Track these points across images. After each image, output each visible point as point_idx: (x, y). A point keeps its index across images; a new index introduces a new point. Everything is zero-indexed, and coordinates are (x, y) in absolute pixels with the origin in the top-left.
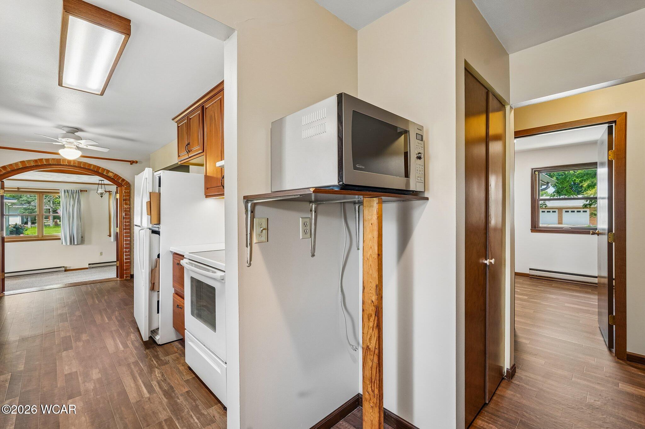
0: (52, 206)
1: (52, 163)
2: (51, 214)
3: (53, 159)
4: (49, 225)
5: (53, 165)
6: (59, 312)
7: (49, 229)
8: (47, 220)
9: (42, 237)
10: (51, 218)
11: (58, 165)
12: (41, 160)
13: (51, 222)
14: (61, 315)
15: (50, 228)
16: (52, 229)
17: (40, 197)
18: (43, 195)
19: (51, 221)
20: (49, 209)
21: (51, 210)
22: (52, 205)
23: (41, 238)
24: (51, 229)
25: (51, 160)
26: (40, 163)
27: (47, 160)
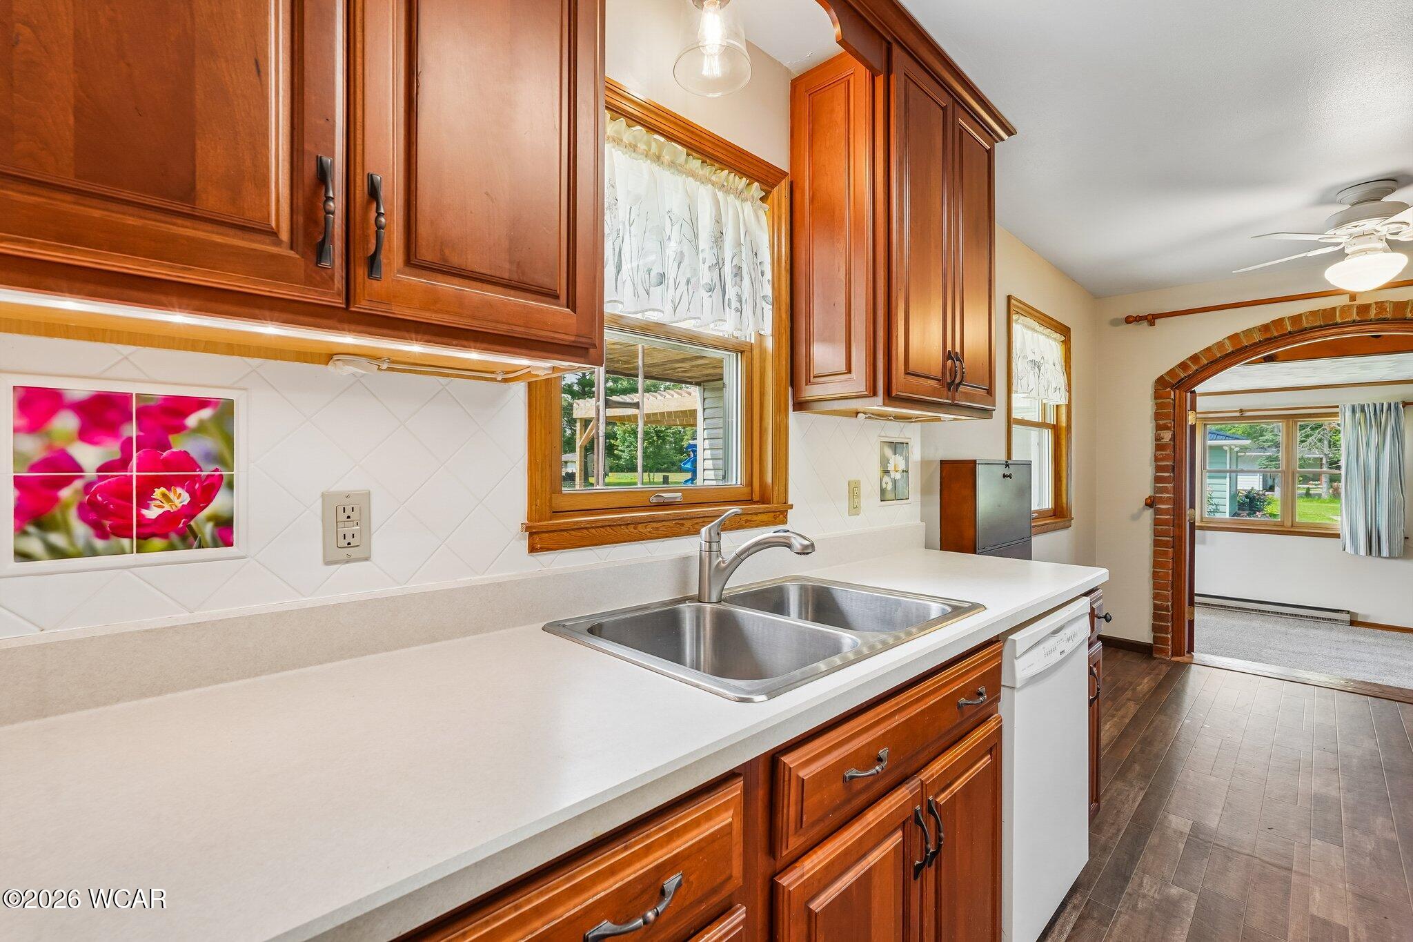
0: (1327, 452)
1: (1309, 325)
2: (1325, 469)
3: (1313, 313)
4: (1320, 496)
5: (1313, 328)
6: (1317, 786)
7: (1318, 504)
8: (1316, 482)
9: (1292, 526)
10: (1324, 479)
11: (1328, 326)
12: (1279, 322)
13: (1322, 488)
14: (1320, 801)
15: (1321, 502)
16: (1326, 505)
17: (1288, 427)
18: (1296, 423)
19: (1325, 485)
20: (1321, 459)
21: (1324, 461)
22: (1326, 450)
23: (1289, 529)
24: (1323, 505)
25: (1307, 319)
26: (1277, 330)
27: (1296, 319)
